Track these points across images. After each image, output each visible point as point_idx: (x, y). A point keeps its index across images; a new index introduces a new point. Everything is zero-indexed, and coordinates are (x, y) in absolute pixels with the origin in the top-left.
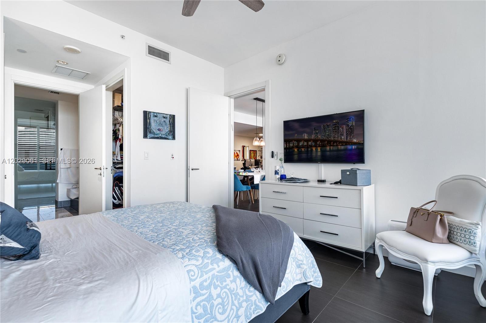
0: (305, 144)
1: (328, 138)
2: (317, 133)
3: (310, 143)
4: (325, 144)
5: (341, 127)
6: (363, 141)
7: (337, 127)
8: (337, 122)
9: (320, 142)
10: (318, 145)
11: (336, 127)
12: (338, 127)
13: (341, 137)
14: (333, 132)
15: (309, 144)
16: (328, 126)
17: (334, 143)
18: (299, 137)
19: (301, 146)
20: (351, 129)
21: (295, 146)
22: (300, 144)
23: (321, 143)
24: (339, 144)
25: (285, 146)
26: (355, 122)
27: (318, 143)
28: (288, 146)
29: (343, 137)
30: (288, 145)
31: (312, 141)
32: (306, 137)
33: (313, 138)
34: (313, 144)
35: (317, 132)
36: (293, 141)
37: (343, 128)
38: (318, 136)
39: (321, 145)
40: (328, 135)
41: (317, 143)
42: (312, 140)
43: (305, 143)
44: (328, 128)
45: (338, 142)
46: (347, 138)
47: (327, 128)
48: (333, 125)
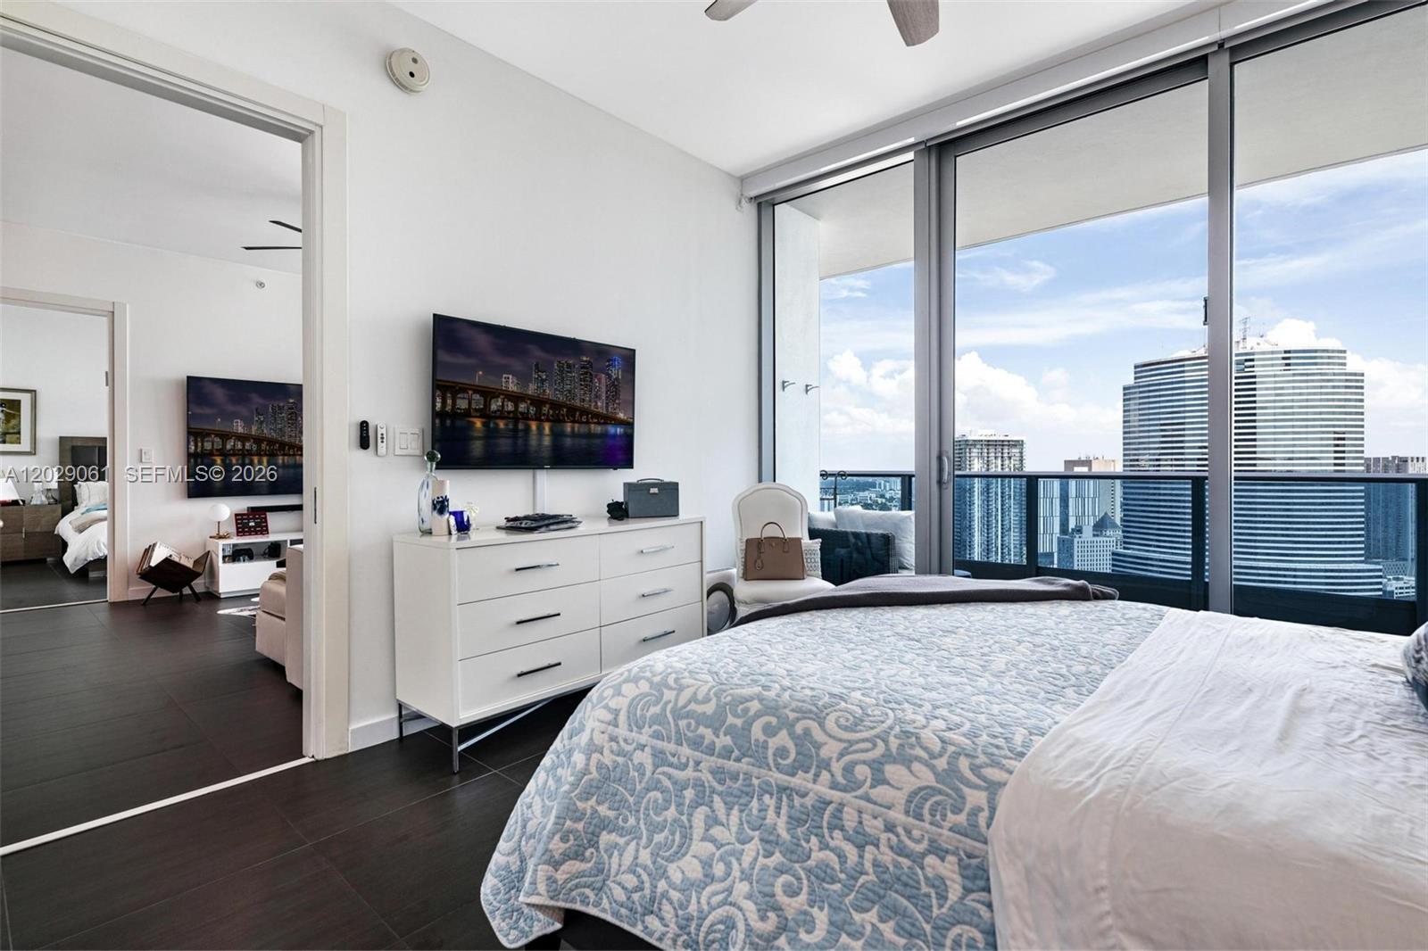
0: (510, 406)
1: (570, 400)
2: (543, 381)
3: (522, 407)
4: (563, 415)
5: (596, 376)
6: (633, 419)
7: (588, 375)
8: (589, 362)
9: (551, 408)
10: (544, 414)
11: (586, 373)
12: (591, 374)
13: (596, 403)
14: (581, 385)
15: (520, 409)
16: (569, 366)
17: (581, 416)
18: (489, 382)
19: (496, 412)
20: (615, 386)
21: (476, 410)
22: (494, 407)
23: (551, 412)
24: (592, 418)
25: (439, 405)
26: (622, 371)
27: (545, 409)
28: (448, 408)
29: (599, 404)
30: (449, 402)
31: (529, 402)
32: (511, 384)
33: (530, 393)
34: (532, 410)
35: (544, 377)
36: (470, 392)
37: (600, 380)
38: (544, 391)
39: (552, 416)
40: (570, 391)
41: (541, 410)
42: (529, 399)
43: (509, 403)
44: (570, 372)
45: (591, 413)
46: (607, 407)
47: (568, 372)
48: (582, 368)
